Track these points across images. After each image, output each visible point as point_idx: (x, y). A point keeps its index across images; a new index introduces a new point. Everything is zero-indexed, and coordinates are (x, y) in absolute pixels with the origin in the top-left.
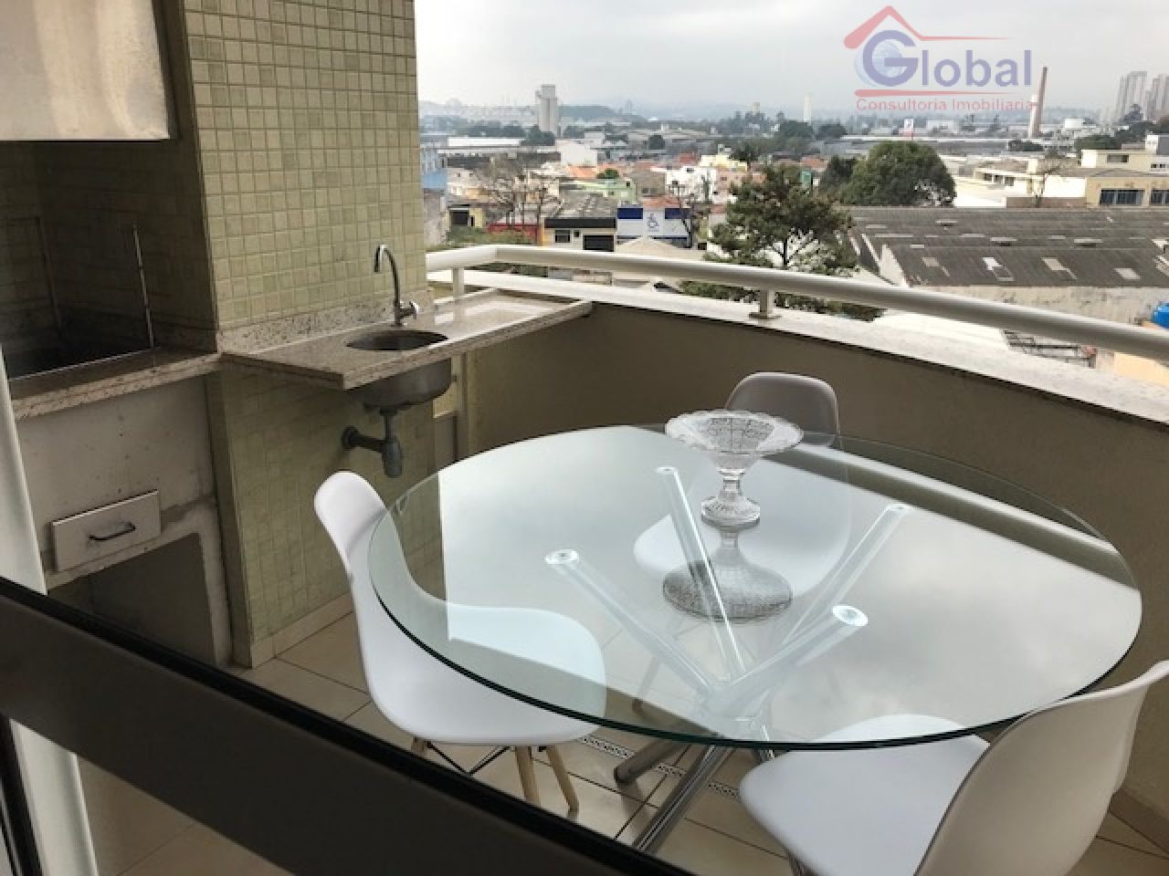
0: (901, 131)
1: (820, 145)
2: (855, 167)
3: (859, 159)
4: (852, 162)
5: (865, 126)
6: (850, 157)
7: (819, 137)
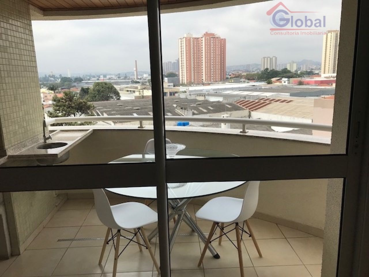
0: (100, 79)
1: (75, 84)
2: (89, 90)
3: (90, 88)
4: (88, 89)
5: (88, 78)
6: (87, 87)
7: (75, 82)
